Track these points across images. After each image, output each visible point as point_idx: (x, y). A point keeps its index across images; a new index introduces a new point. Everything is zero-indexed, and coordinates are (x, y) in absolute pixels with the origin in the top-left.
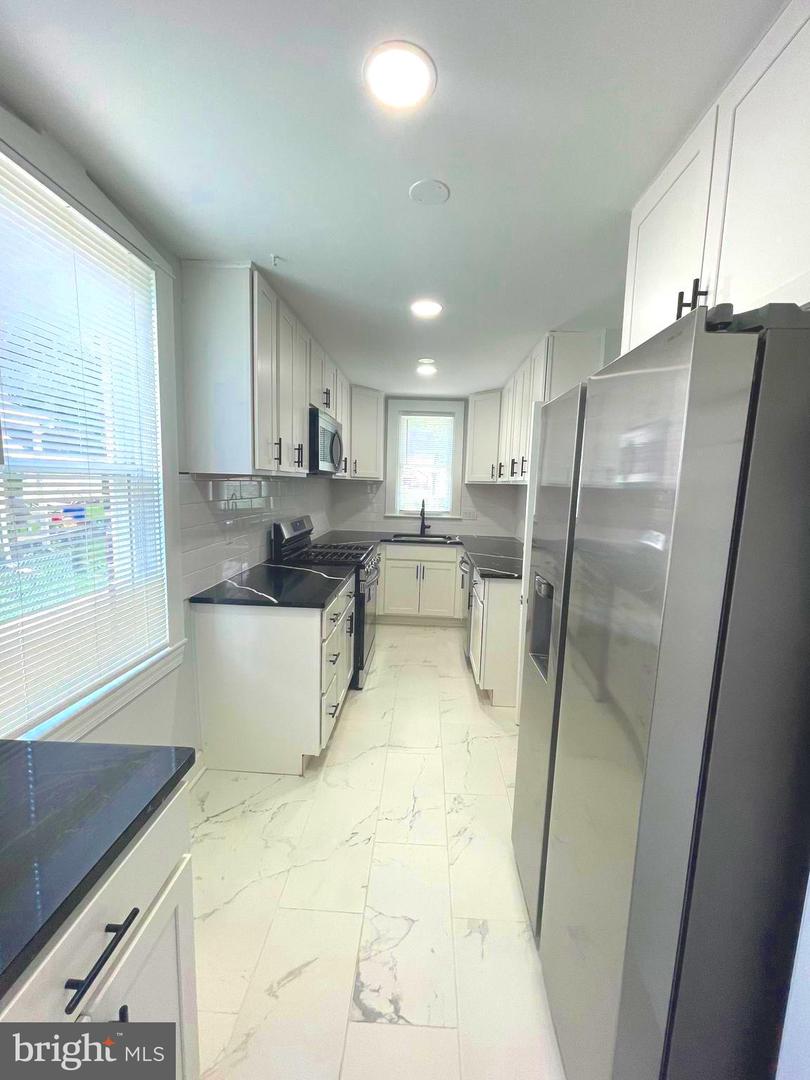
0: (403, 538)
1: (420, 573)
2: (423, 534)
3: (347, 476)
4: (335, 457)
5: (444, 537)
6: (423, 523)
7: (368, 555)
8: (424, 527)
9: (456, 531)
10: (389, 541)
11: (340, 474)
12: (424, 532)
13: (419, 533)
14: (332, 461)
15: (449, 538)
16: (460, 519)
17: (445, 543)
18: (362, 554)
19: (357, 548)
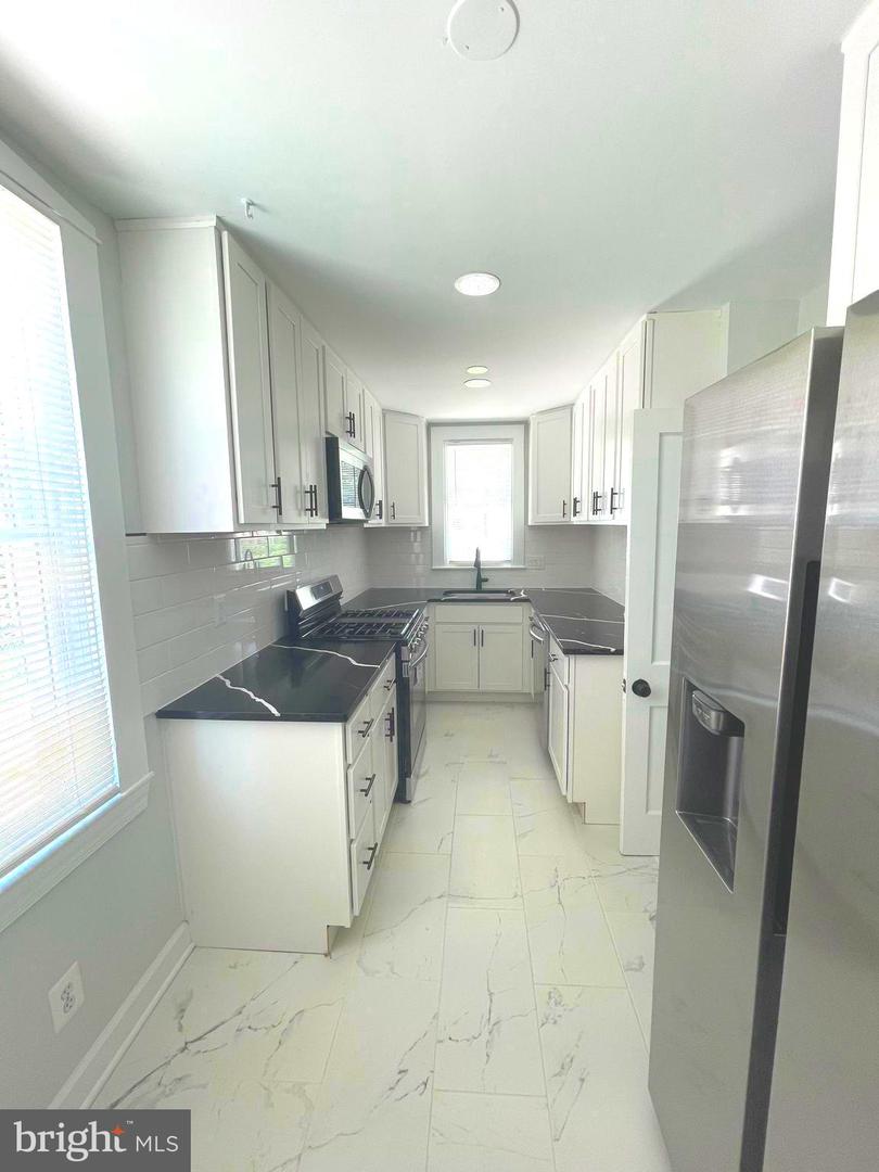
0: (456, 596)
1: (479, 639)
2: (479, 589)
3: (382, 523)
4: (365, 500)
5: (506, 592)
6: (479, 574)
7: (412, 624)
8: (480, 581)
9: (519, 584)
10: (439, 600)
11: (374, 522)
12: (480, 587)
13: (475, 587)
14: (362, 507)
15: (512, 593)
16: (524, 569)
17: (509, 601)
18: (404, 625)
19: (397, 615)
